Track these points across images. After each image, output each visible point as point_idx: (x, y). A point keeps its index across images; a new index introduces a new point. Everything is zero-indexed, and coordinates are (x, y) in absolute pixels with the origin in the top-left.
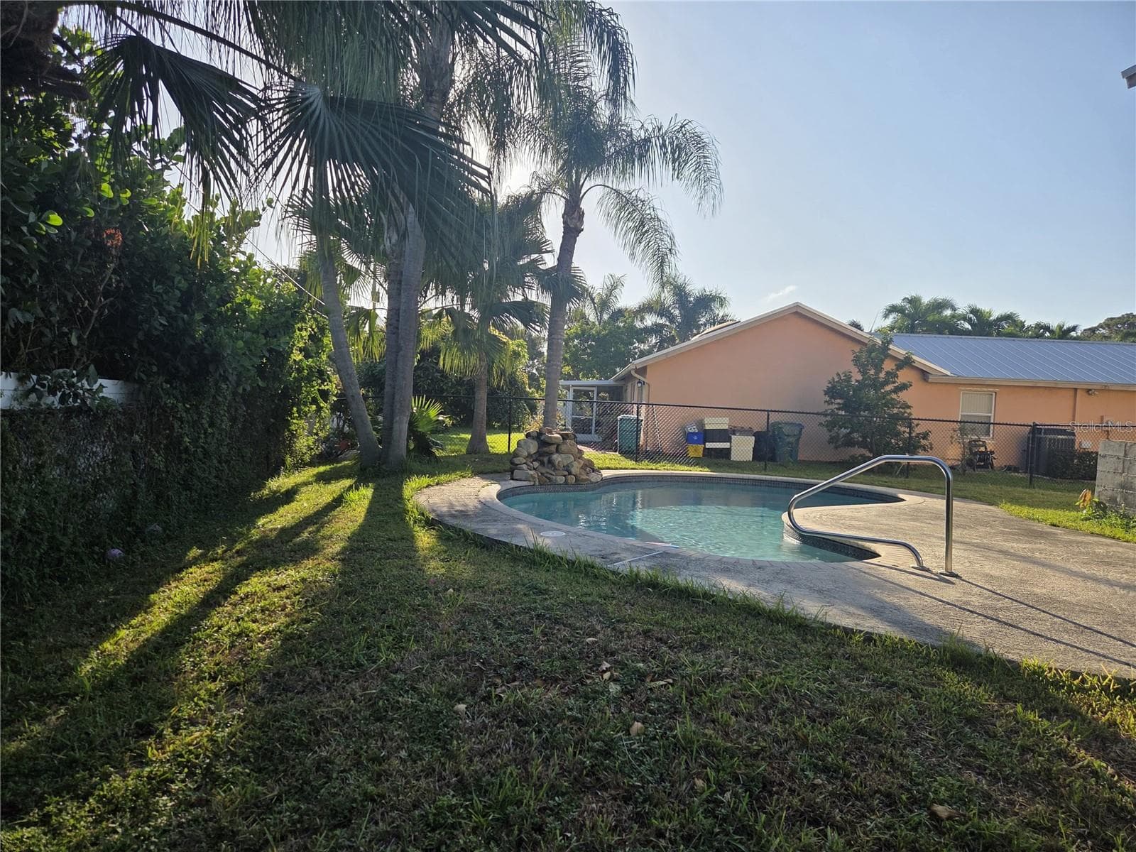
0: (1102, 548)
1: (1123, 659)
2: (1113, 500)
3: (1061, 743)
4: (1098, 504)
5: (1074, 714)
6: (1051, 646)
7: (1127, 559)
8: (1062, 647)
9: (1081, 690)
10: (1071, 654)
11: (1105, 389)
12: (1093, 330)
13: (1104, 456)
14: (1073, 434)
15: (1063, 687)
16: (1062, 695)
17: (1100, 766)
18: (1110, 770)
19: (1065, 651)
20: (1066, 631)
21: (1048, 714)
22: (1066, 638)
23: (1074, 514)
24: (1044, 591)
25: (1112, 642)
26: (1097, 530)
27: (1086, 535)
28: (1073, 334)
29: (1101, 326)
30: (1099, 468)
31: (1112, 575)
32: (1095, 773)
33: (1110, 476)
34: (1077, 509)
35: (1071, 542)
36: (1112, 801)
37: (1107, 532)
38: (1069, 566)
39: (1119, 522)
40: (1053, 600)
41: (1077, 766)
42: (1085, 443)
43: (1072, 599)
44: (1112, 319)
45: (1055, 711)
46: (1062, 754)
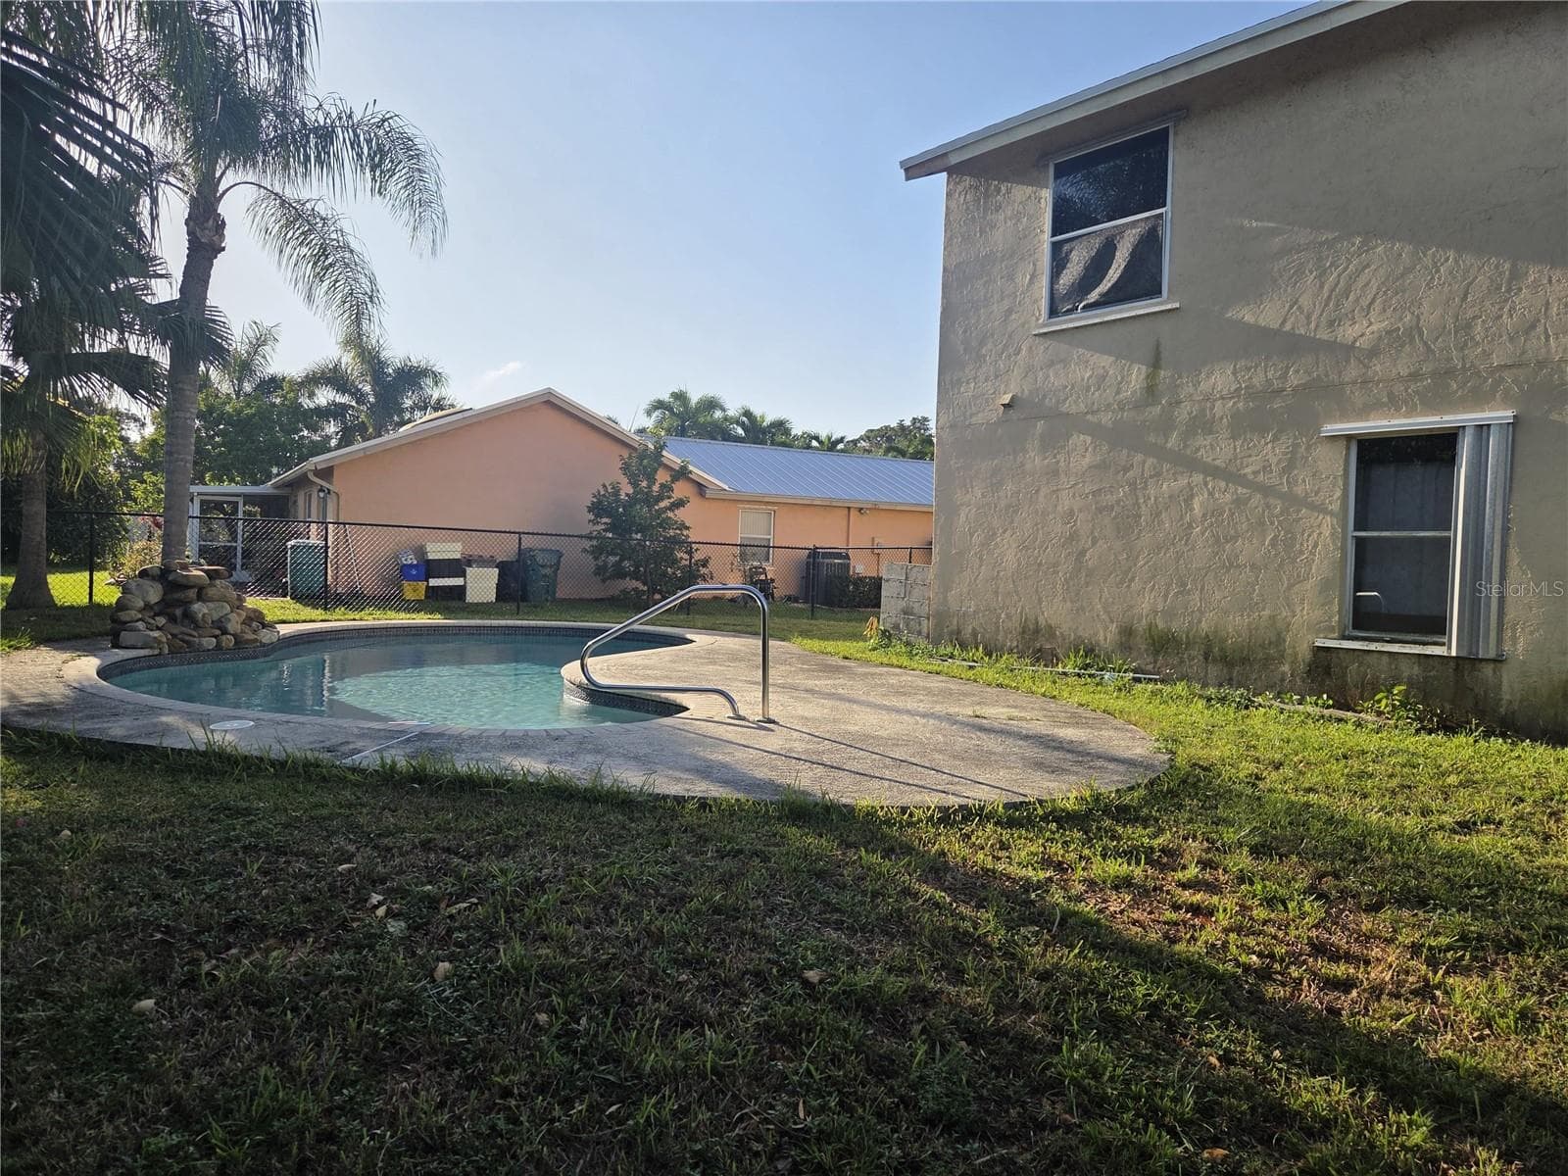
0: (896, 676)
1: (939, 787)
2: (896, 627)
3: (904, 882)
4: (884, 632)
5: (908, 850)
6: (876, 784)
7: (917, 688)
8: (886, 783)
9: (910, 824)
10: (895, 789)
11: (876, 508)
12: (855, 442)
13: (887, 581)
14: (847, 557)
15: (894, 824)
16: (895, 831)
17: (940, 897)
18: (948, 900)
19: (890, 788)
20: (886, 767)
21: (888, 853)
22: (887, 774)
23: (861, 644)
24: (857, 728)
25: (927, 772)
26: (885, 660)
27: (877, 666)
28: (840, 446)
29: (861, 438)
30: (883, 593)
31: (911, 704)
32: (937, 905)
33: (893, 602)
34: (865, 639)
35: (866, 675)
36: (955, 928)
37: (895, 662)
38: (871, 699)
39: (904, 649)
40: (867, 737)
41: (921, 901)
42: (860, 567)
43: (883, 733)
44: (872, 431)
45: (892, 850)
46: (907, 892)
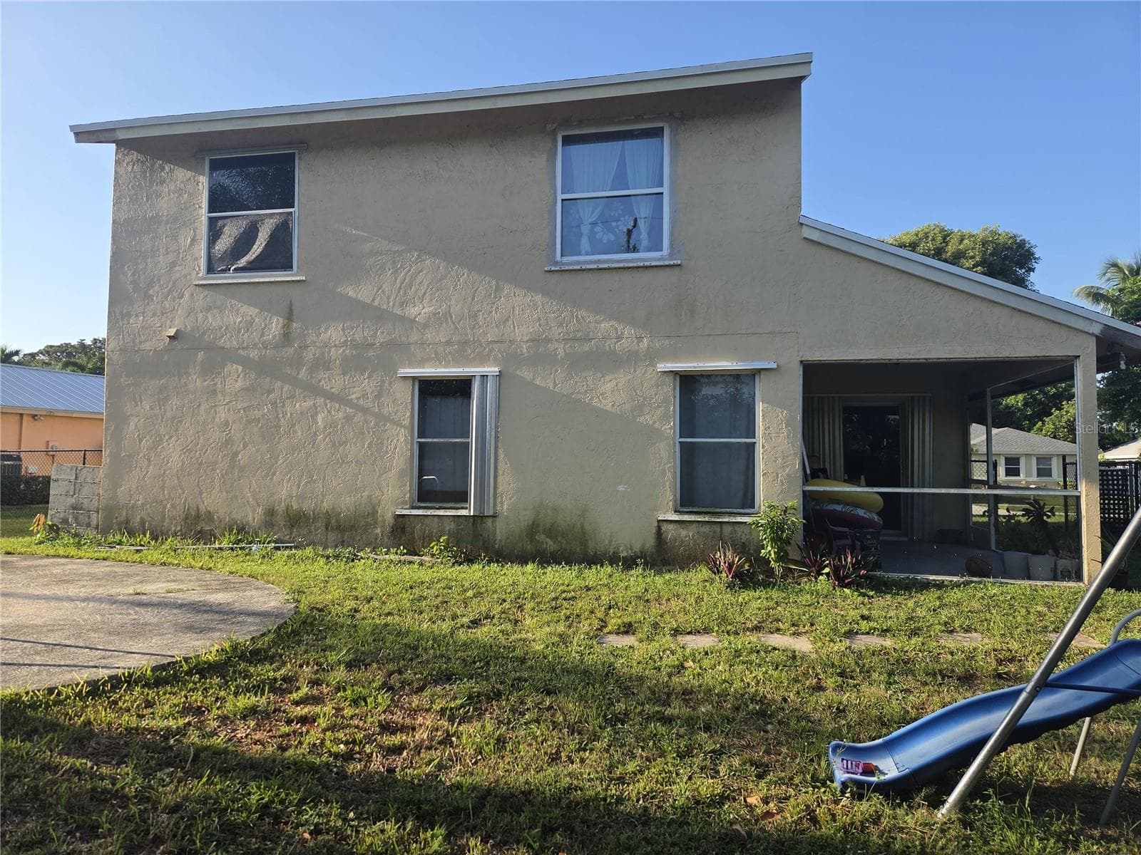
0: (59, 567)
1: (91, 664)
2: (65, 521)
3: (44, 759)
4: (51, 527)
5: (54, 727)
6: (24, 671)
7: (82, 575)
8: (35, 669)
9: (56, 703)
10: (45, 673)
11: (51, 415)
12: (33, 355)
13: (57, 481)
14: (19, 458)
15: (40, 706)
16: (40, 713)
17: (81, 764)
18: (89, 764)
19: (39, 673)
20: (37, 653)
21: (28, 737)
22: (38, 659)
23: (28, 539)
24: (10, 620)
25: (80, 651)
26: (52, 552)
27: (42, 558)
28: (16, 358)
29: (41, 352)
30: (52, 492)
31: (72, 591)
32: (78, 772)
33: (62, 499)
34: (31, 534)
35: (28, 568)
36: (94, 789)
37: (61, 552)
38: (30, 591)
39: (72, 541)
40: (19, 627)
41: (61, 773)
42: (32, 467)
43: (39, 621)
44: (51, 347)
45: (35, 731)
46: (49, 767)
